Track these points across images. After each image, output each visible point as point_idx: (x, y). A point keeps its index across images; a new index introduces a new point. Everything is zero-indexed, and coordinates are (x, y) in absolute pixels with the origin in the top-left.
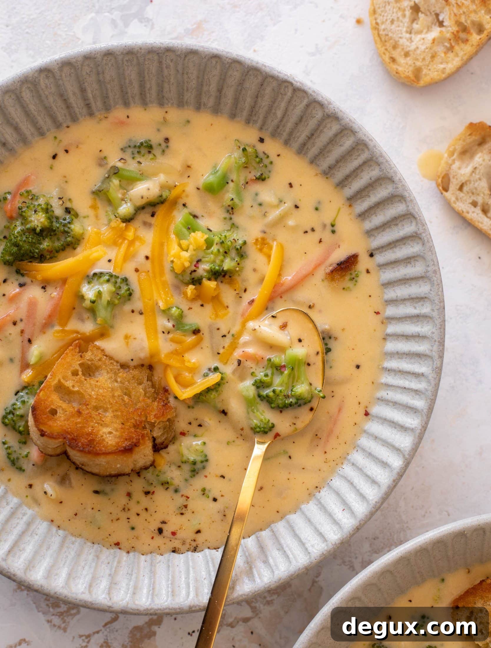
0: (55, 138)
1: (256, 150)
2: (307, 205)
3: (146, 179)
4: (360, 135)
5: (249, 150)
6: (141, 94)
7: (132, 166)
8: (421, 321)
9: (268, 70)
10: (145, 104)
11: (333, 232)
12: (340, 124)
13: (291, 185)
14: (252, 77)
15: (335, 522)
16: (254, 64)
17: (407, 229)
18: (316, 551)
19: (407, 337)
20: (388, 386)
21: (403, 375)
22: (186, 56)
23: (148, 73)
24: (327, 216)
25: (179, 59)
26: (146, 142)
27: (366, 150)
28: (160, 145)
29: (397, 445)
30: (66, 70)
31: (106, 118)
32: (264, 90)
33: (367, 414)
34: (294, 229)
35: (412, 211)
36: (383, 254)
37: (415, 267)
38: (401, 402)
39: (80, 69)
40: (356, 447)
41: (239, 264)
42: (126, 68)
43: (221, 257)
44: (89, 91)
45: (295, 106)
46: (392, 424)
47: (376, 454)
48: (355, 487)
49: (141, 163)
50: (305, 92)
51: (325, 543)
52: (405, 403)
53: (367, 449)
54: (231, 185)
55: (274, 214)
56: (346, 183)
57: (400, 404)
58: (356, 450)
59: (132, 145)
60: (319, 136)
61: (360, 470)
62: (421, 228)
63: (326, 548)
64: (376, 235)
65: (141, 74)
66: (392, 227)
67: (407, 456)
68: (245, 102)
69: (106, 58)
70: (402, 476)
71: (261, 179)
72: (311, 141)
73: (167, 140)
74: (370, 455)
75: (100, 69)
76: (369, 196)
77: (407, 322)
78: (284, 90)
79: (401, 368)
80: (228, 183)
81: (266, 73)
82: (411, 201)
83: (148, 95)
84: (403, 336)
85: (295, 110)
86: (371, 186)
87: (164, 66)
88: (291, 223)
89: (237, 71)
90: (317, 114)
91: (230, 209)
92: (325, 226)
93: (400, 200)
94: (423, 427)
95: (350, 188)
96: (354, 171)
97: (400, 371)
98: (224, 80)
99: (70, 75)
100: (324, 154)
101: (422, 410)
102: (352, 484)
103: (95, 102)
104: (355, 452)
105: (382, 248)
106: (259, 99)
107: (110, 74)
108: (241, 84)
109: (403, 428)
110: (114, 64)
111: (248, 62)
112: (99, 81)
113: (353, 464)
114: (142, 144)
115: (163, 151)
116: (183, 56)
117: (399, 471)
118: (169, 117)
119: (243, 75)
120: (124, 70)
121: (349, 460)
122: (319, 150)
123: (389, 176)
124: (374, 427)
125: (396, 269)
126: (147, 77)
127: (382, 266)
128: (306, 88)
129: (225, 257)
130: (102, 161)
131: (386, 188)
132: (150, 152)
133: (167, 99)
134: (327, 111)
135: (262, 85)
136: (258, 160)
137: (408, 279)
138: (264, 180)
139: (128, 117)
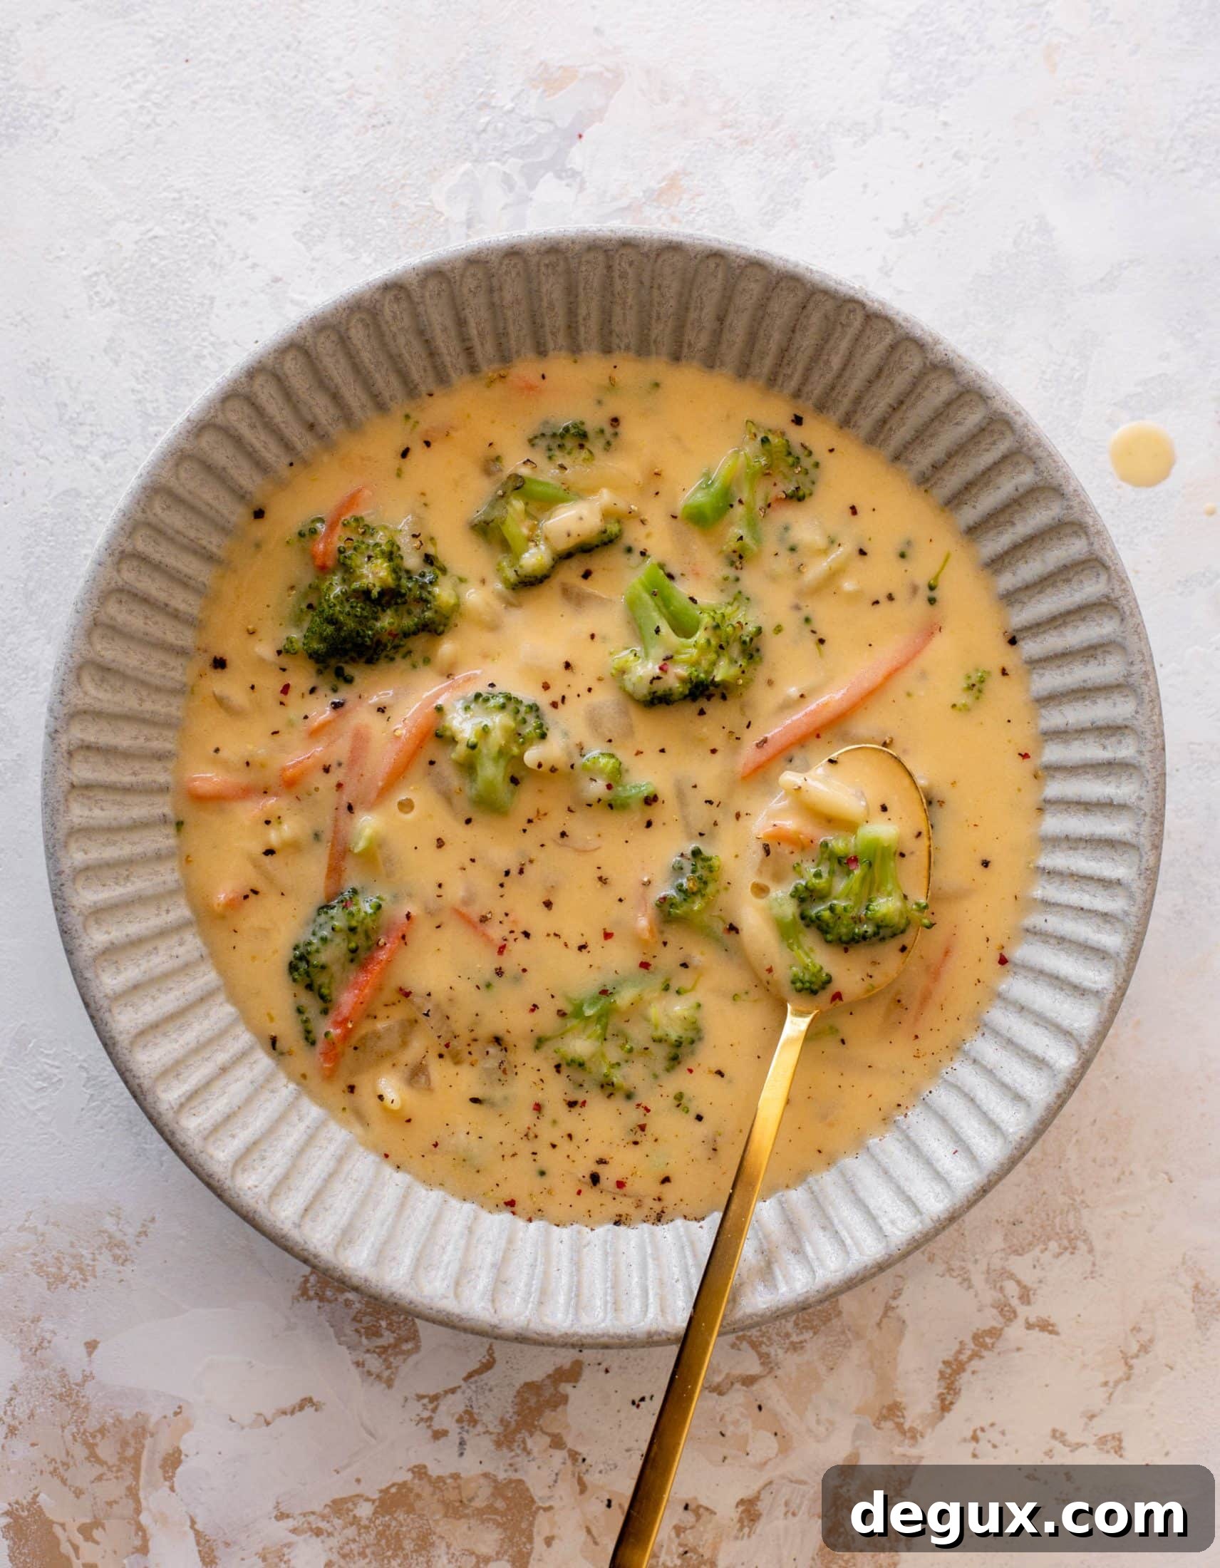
0: (407, 417)
1: (787, 441)
2: (882, 549)
3: (575, 500)
4: (997, 404)
5: (775, 440)
6: (569, 327)
7: (547, 474)
8: (1116, 774)
9: (817, 278)
10: (575, 350)
11: (932, 601)
12: (957, 383)
13: (854, 510)
14: (785, 293)
15: (939, 1176)
16: (790, 267)
17: (1090, 589)
18: (899, 1233)
19: (1087, 806)
20: (1047, 904)
21: (1078, 884)
22: (658, 255)
23: (584, 289)
24: (922, 570)
25: (645, 260)
26: (575, 426)
27: (1008, 433)
28: (602, 431)
29: (1065, 1024)
30: (432, 285)
31: (503, 377)
32: (808, 317)
33: (1003, 961)
34: (854, 597)
35: (1101, 554)
36: (1038, 640)
37: (1104, 665)
38: (1074, 937)
39: (458, 283)
40: (982, 1026)
41: (743, 672)
42: (543, 278)
43: (713, 656)
44: (472, 323)
45: (868, 347)
46: (1055, 982)
47: (1022, 1042)
48: (978, 1107)
49: (565, 469)
50: (887, 320)
51: (918, 1217)
52: (1081, 939)
53: (1004, 1032)
54: (739, 510)
55: (817, 569)
56: (966, 497)
57: (1070, 941)
58: (980, 1032)
59: (548, 432)
60: (913, 405)
61: (989, 1073)
62: (1117, 587)
63: (920, 1227)
64: (1026, 600)
65: (571, 291)
66: (1059, 584)
67: (1086, 1047)
68: (769, 340)
69: (507, 261)
70: (1074, 1087)
71: (797, 497)
72: (899, 415)
73: (615, 421)
74: (1010, 1043)
75: (495, 282)
76: (1013, 524)
77: (1087, 776)
78: (848, 317)
79: (1073, 868)
80: (732, 506)
81: (813, 285)
82: (1098, 533)
83: (582, 329)
84: (1078, 803)
85: (868, 356)
86: (1017, 503)
87: (616, 274)
88: (848, 585)
89: (757, 281)
90: (912, 364)
91: (736, 558)
92: (915, 590)
93: (1075, 532)
94: (1119, 988)
95: (974, 507)
96: (984, 473)
97: (1072, 875)
98: (730, 299)
99: (438, 294)
100: (923, 441)
101: (1118, 955)
102: (972, 1100)
103: (482, 344)
104: (978, 1036)
105: (1037, 628)
106: (798, 335)
107: (512, 290)
108: (762, 306)
109: (1078, 991)
110: (522, 273)
111: (779, 264)
112: (492, 305)
113: (975, 1061)
114: (567, 430)
115: (608, 443)
116: (653, 256)
117: (1069, 1076)
118: (620, 376)
119: (767, 290)
120: (539, 283)
121: (966, 1054)
122: (913, 433)
123: (1055, 483)
124: (1018, 987)
125: (1065, 669)
126: (581, 297)
127: (1036, 663)
128: (890, 313)
129: (719, 656)
130: (490, 464)
131: (1048, 508)
132: (582, 446)
133: (618, 336)
134: (931, 356)
135: (804, 307)
136: (790, 460)
137: (1090, 690)
138: (801, 499)
139: (543, 377)
